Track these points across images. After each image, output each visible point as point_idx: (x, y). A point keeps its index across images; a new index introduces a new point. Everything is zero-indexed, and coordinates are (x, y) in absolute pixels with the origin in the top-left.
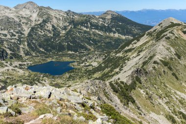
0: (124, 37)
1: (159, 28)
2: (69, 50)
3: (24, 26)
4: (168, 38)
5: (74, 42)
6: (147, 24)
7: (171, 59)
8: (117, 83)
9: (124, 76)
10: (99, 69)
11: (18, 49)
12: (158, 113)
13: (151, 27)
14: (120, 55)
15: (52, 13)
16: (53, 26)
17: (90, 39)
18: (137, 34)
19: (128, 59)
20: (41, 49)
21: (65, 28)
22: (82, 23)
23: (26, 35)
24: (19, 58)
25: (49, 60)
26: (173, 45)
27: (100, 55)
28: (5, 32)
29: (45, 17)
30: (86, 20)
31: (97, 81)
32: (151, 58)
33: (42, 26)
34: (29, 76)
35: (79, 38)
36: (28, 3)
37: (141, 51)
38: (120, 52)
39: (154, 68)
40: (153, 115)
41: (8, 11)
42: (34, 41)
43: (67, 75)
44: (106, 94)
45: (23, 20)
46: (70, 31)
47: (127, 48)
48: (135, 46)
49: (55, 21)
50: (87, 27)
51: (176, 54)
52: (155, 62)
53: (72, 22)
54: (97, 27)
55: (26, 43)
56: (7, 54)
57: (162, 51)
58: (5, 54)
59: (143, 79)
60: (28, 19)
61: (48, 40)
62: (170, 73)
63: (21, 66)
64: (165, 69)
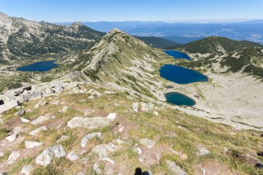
0: (89, 41)
1: (109, 35)
2: (50, 52)
4: (114, 41)
5: (53, 45)
7: (117, 53)
8: (88, 71)
9: (92, 66)
10: (76, 63)
11: (1, 55)
12: (112, 82)
13: (105, 34)
14: (88, 53)
15: (27, 24)
16: (31, 34)
17: (65, 43)
18: (97, 38)
19: (94, 55)
20: (25, 54)
21: (43, 36)
22: (57, 32)
23: (6, 43)
24: (5, 63)
25: (35, 61)
26: (117, 45)
27: (75, 54)
29: (21, 27)
30: (59, 29)
31: (76, 72)
32: (106, 53)
33: (20, 34)
34: (21, 75)
35: (57, 43)
37: (101, 49)
38: (88, 51)
39: (108, 59)
40: (109, 83)
42: (16, 48)
43: (54, 70)
44: (82, 78)
46: (48, 38)
47: (92, 48)
48: (97, 46)
49: (31, 30)
50: (61, 35)
51: (119, 50)
52: (109, 56)
53: (48, 31)
54: (69, 34)
55: (8, 50)
57: (112, 48)
59: (102, 66)
60: (3, 29)
61: (29, 46)
62: (117, 60)
63: (9, 69)
64: (115, 59)
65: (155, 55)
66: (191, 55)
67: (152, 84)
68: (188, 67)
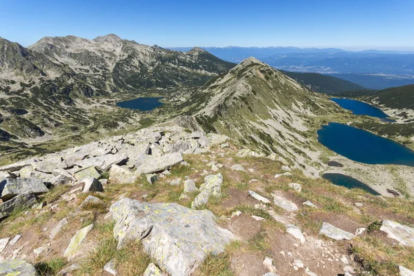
0: (210, 74)
1: (240, 67)
2: (157, 86)
3: (107, 61)
4: (247, 77)
5: (162, 78)
6: (230, 61)
7: (248, 95)
8: (201, 117)
9: (208, 110)
10: (184, 105)
11: (104, 85)
13: (235, 65)
14: (206, 91)
15: (138, 48)
16: (140, 62)
17: (178, 75)
18: (222, 71)
19: (213, 95)
20: (129, 86)
21: (152, 64)
22: (170, 60)
23: (112, 71)
24: (106, 95)
25: (138, 96)
26: (251, 83)
27: (188, 91)
28: (87, 67)
29: (130, 52)
30: (173, 56)
31: (186, 117)
32: (232, 94)
33: (128, 61)
34: (119, 112)
35: (167, 75)
36: (109, 35)
37: (225, 88)
38: (206, 88)
39: (234, 103)
41: (87, 44)
42: (121, 78)
43: (157, 110)
44: (193, 126)
45: (106, 55)
46: (158, 67)
47: (212, 85)
48: (219, 82)
49: (141, 56)
50: (175, 64)
51: (253, 91)
52: (235, 98)
53: (159, 58)
54: (184, 63)
55: (112, 80)
56: (92, 91)
57: (242, 87)
58: (90, 91)
59: (223, 112)
60: (112, 54)
61: (135, 76)
62: (246, 107)
63: (109, 103)
64: (243, 103)
65: (313, 105)
66: (390, 112)
67: (300, 152)
68: (381, 133)
